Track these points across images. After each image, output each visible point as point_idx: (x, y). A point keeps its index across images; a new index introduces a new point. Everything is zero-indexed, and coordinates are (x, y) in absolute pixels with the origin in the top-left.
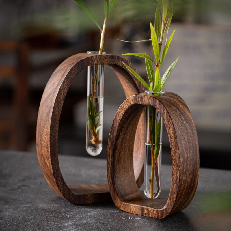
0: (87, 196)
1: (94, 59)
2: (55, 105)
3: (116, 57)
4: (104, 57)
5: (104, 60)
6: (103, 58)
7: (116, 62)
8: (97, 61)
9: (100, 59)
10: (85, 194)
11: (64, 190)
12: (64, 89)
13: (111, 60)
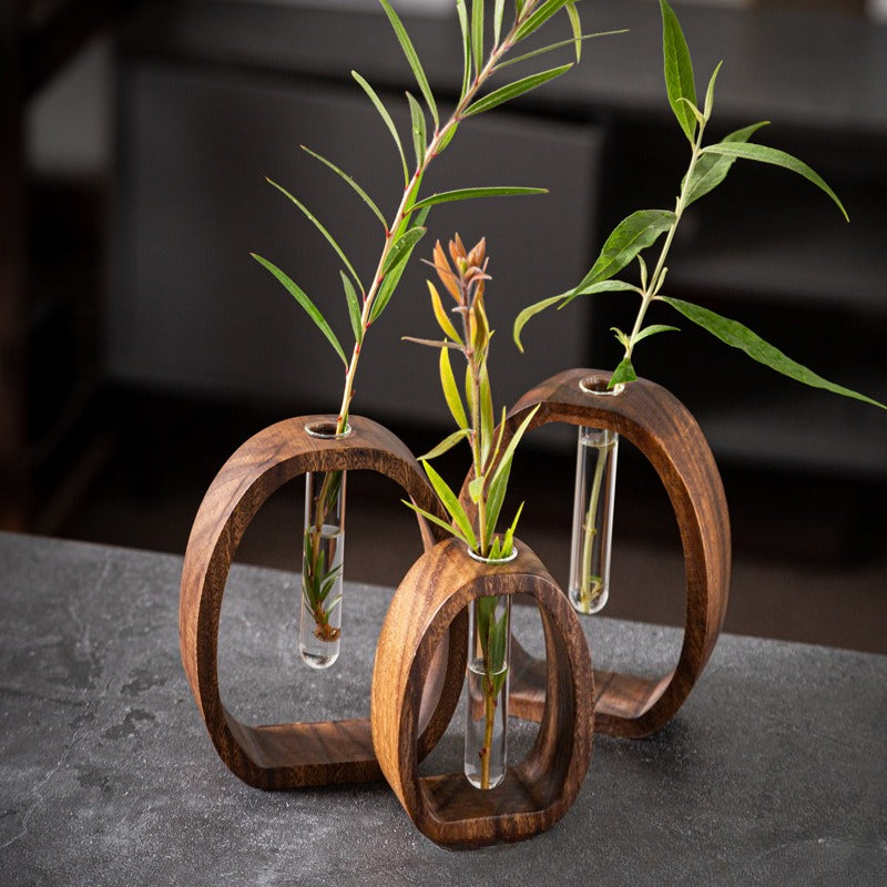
0: (292, 770)
1: (313, 458)
2: (210, 566)
3: (371, 454)
4: (339, 454)
5: (337, 460)
6: (336, 456)
7: (370, 464)
8: (320, 465)
9: (327, 459)
10: (287, 765)
11: (233, 758)
12: (235, 530)
13: (356, 459)
